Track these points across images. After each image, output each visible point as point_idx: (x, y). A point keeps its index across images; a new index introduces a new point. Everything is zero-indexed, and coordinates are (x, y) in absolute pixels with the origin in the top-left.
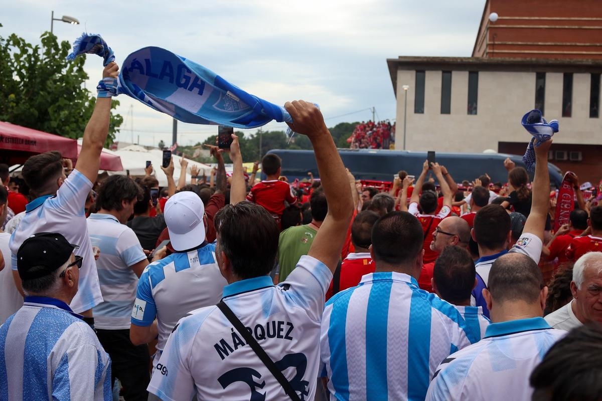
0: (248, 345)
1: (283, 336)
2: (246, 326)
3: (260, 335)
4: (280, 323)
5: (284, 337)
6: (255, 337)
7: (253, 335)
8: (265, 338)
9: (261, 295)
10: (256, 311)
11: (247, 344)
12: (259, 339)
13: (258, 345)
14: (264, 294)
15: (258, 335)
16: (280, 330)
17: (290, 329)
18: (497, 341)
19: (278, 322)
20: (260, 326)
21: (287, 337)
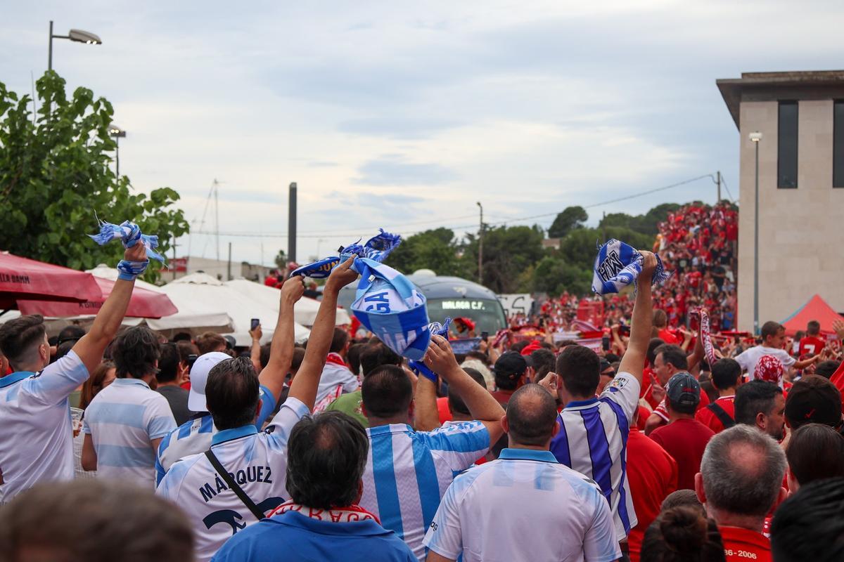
2: (229, 472)
4: (260, 468)
5: (263, 480)
7: (235, 480)
8: (246, 483)
10: (239, 457)
12: (242, 483)
14: (246, 441)
15: (240, 479)
17: (270, 473)
18: (505, 463)
19: (258, 467)
20: (242, 471)
21: (266, 481)
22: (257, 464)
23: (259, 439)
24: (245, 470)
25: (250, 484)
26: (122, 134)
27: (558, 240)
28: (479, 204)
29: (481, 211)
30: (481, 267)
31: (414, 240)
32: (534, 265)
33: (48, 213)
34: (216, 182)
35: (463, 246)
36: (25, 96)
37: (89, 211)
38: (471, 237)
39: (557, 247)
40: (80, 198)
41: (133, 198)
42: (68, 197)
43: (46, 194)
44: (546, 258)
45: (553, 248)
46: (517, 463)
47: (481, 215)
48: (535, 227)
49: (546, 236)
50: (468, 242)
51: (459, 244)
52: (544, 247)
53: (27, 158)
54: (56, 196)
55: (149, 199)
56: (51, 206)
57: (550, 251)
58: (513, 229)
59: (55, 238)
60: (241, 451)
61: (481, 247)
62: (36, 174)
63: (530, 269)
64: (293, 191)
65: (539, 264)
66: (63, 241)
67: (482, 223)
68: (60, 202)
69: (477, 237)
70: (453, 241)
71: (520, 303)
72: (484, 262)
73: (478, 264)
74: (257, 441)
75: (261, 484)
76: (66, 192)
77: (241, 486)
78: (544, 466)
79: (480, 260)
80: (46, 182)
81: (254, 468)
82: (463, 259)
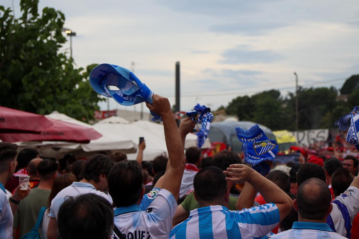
2: (123, 233)
4: (143, 232)
7: (127, 238)
9: (132, 216)
14: (134, 215)
15: (130, 238)
16: (143, 236)
17: (149, 236)
18: (296, 231)
20: (131, 233)
22: (141, 229)
27: (346, 96)
28: (295, 74)
29: (297, 78)
30: (297, 113)
31: (255, 97)
32: (331, 111)
34: (133, 64)
35: (286, 100)
36: (9, 9)
38: (291, 94)
39: (346, 100)
44: (338, 107)
45: (343, 101)
46: (304, 232)
47: (297, 81)
48: (332, 88)
49: (339, 93)
50: (289, 98)
51: (284, 99)
52: (337, 100)
57: (341, 103)
58: (318, 90)
60: (131, 221)
61: (297, 101)
63: (328, 114)
64: (178, 67)
65: (334, 110)
67: (297, 86)
69: (295, 95)
70: (280, 97)
71: (322, 134)
72: (299, 109)
73: (295, 111)
74: (141, 215)
78: (323, 233)
79: (297, 109)
81: (139, 231)
82: (286, 108)
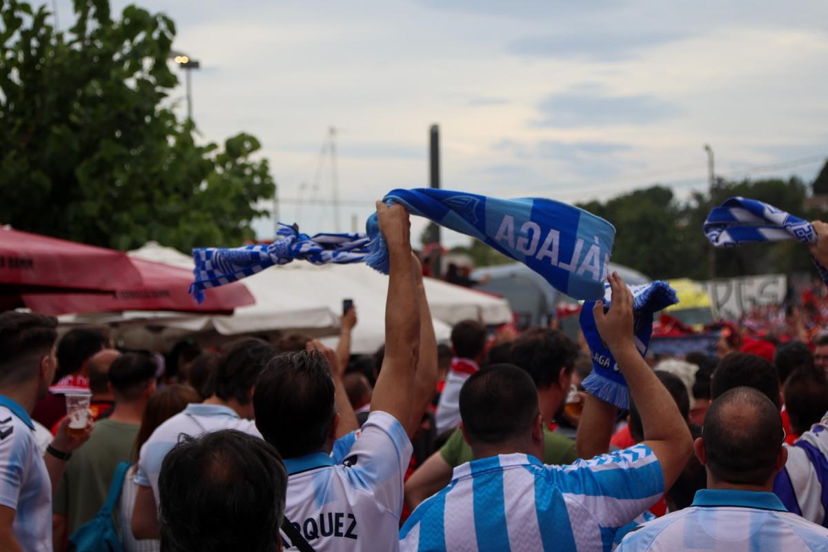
0: (295, 547)
1: (342, 534)
2: (292, 521)
3: (311, 533)
4: (339, 515)
5: (344, 535)
6: (303, 536)
7: (302, 533)
8: (318, 537)
9: (313, 478)
10: (307, 499)
11: (293, 546)
12: (312, 538)
13: (310, 547)
14: (316, 476)
15: (308, 531)
16: (339, 525)
17: (354, 524)
18: (702, 512)
19: (336, 514)
20: (311, 520)
21: (349, 534)
22: (334, 508)
23: (335, 473)
24: (316, 517)
25: (325, 540)
26: (191, 65)
27: (826, 198)
28: (707, 148)
29: (711, 158)
31: (616, 204)
33: (81, 173)
34: (332, 131)
35: (688, 210)
36: (42, 8)
37: (140, 170)
38: (698, 197)
40: (124, 151)
41: (201, 150)
42: (107, 150)
43: (76, 146)
45: (819, 209)
46: (721, 512)
47: (711, 164)
48: (793, 180)
49: (810, 193)
50: (694, 204)
51: (682, 206)
52: (806, 207)
53: (51, 97)
54: (89, 149)
55: (221, 150)
56: (84, 164)
57: (815, 213)
58: (761, 185)
59: (91, 208)
60: (310, 490)
61: (711, 208)
62: (63, 119)
64: (435, 136)
66: (104, 214)
67: (712, 177)
68: (97, 157)
69: (707, 197)
70: (673, 203)
71: (770, 289)
74: (333, 474)
75: (342, 539)
76: (104, 143)
77: (311, 542)
78: (765, 515)
80: (75, 128)
81: (330, 515)
82: (687, 229)
